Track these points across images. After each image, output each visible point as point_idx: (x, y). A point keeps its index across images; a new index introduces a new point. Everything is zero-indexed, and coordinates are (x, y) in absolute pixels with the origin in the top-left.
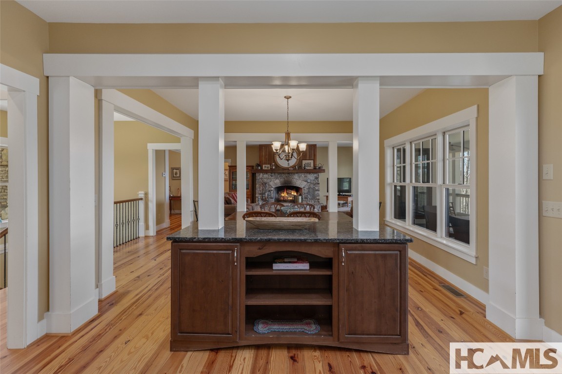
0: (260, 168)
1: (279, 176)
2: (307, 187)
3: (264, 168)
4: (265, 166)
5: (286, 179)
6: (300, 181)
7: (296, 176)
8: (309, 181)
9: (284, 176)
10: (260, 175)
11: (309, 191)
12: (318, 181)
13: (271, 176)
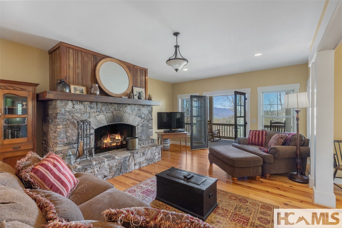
0: (68, 91)
1: (103, 108)
2: (141, 124)
3: (73, 92)
4: (75, 88)
5: (115, 113)
6: (133, 116)
7: (128, 109)
8: (143, 117)
9: (112, 108)
10: (66, 105)
11: (143, 130)
12: (151, 116)
13: (91, 108)
